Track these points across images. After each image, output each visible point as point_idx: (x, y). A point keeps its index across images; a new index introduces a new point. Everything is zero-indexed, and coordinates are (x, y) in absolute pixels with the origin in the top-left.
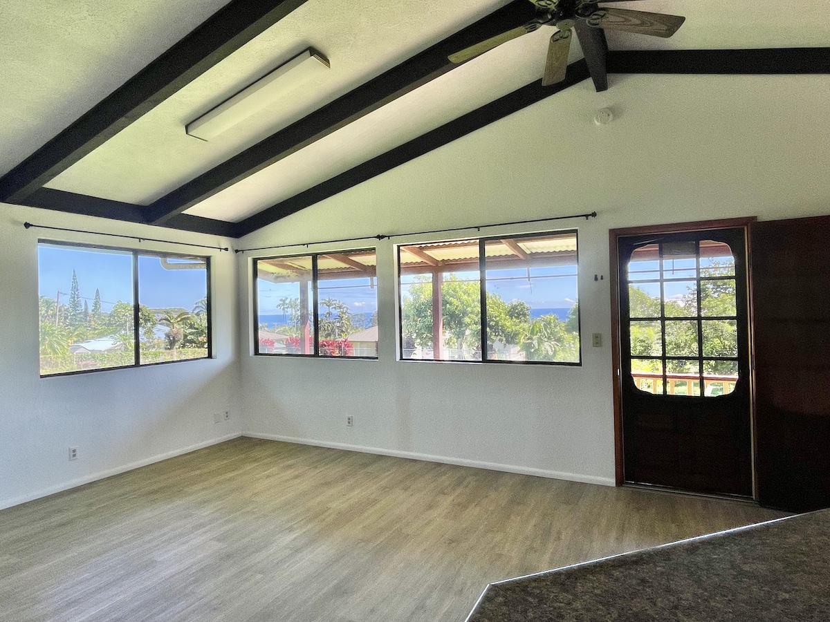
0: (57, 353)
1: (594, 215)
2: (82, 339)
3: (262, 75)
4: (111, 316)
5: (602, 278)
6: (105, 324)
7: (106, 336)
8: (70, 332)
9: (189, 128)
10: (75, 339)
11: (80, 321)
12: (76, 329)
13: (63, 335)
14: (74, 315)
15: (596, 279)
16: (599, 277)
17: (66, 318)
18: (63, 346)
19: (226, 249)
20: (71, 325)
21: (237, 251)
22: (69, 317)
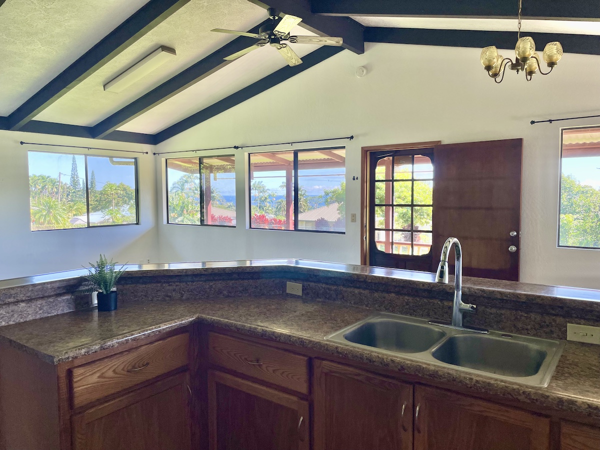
0: (59, 224)
1: (352, 137)
2: (80, 213)
3: (145, 56)
4: (101, 194)
5: (357, 179)
6: (97, 201)
7: (98, 210)
8: (70, 207)
9: (106, 87)
10: (75, 213)
11: (79, 197)
12: (75, 204)
13: (64, 209)
14: (74, 192)
15: (354, 179)
16: (356, 178)
17: (68, 195)
18: (64, 218)
19: (147, 153)
20: (72, 201)
21: (154, 154)
22: (71, 194)
